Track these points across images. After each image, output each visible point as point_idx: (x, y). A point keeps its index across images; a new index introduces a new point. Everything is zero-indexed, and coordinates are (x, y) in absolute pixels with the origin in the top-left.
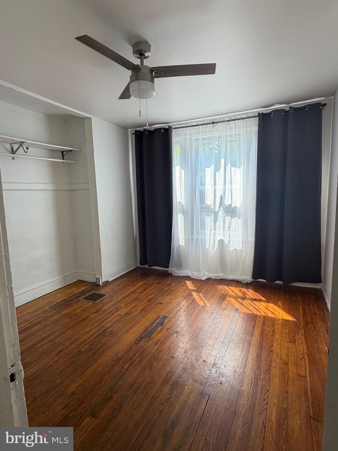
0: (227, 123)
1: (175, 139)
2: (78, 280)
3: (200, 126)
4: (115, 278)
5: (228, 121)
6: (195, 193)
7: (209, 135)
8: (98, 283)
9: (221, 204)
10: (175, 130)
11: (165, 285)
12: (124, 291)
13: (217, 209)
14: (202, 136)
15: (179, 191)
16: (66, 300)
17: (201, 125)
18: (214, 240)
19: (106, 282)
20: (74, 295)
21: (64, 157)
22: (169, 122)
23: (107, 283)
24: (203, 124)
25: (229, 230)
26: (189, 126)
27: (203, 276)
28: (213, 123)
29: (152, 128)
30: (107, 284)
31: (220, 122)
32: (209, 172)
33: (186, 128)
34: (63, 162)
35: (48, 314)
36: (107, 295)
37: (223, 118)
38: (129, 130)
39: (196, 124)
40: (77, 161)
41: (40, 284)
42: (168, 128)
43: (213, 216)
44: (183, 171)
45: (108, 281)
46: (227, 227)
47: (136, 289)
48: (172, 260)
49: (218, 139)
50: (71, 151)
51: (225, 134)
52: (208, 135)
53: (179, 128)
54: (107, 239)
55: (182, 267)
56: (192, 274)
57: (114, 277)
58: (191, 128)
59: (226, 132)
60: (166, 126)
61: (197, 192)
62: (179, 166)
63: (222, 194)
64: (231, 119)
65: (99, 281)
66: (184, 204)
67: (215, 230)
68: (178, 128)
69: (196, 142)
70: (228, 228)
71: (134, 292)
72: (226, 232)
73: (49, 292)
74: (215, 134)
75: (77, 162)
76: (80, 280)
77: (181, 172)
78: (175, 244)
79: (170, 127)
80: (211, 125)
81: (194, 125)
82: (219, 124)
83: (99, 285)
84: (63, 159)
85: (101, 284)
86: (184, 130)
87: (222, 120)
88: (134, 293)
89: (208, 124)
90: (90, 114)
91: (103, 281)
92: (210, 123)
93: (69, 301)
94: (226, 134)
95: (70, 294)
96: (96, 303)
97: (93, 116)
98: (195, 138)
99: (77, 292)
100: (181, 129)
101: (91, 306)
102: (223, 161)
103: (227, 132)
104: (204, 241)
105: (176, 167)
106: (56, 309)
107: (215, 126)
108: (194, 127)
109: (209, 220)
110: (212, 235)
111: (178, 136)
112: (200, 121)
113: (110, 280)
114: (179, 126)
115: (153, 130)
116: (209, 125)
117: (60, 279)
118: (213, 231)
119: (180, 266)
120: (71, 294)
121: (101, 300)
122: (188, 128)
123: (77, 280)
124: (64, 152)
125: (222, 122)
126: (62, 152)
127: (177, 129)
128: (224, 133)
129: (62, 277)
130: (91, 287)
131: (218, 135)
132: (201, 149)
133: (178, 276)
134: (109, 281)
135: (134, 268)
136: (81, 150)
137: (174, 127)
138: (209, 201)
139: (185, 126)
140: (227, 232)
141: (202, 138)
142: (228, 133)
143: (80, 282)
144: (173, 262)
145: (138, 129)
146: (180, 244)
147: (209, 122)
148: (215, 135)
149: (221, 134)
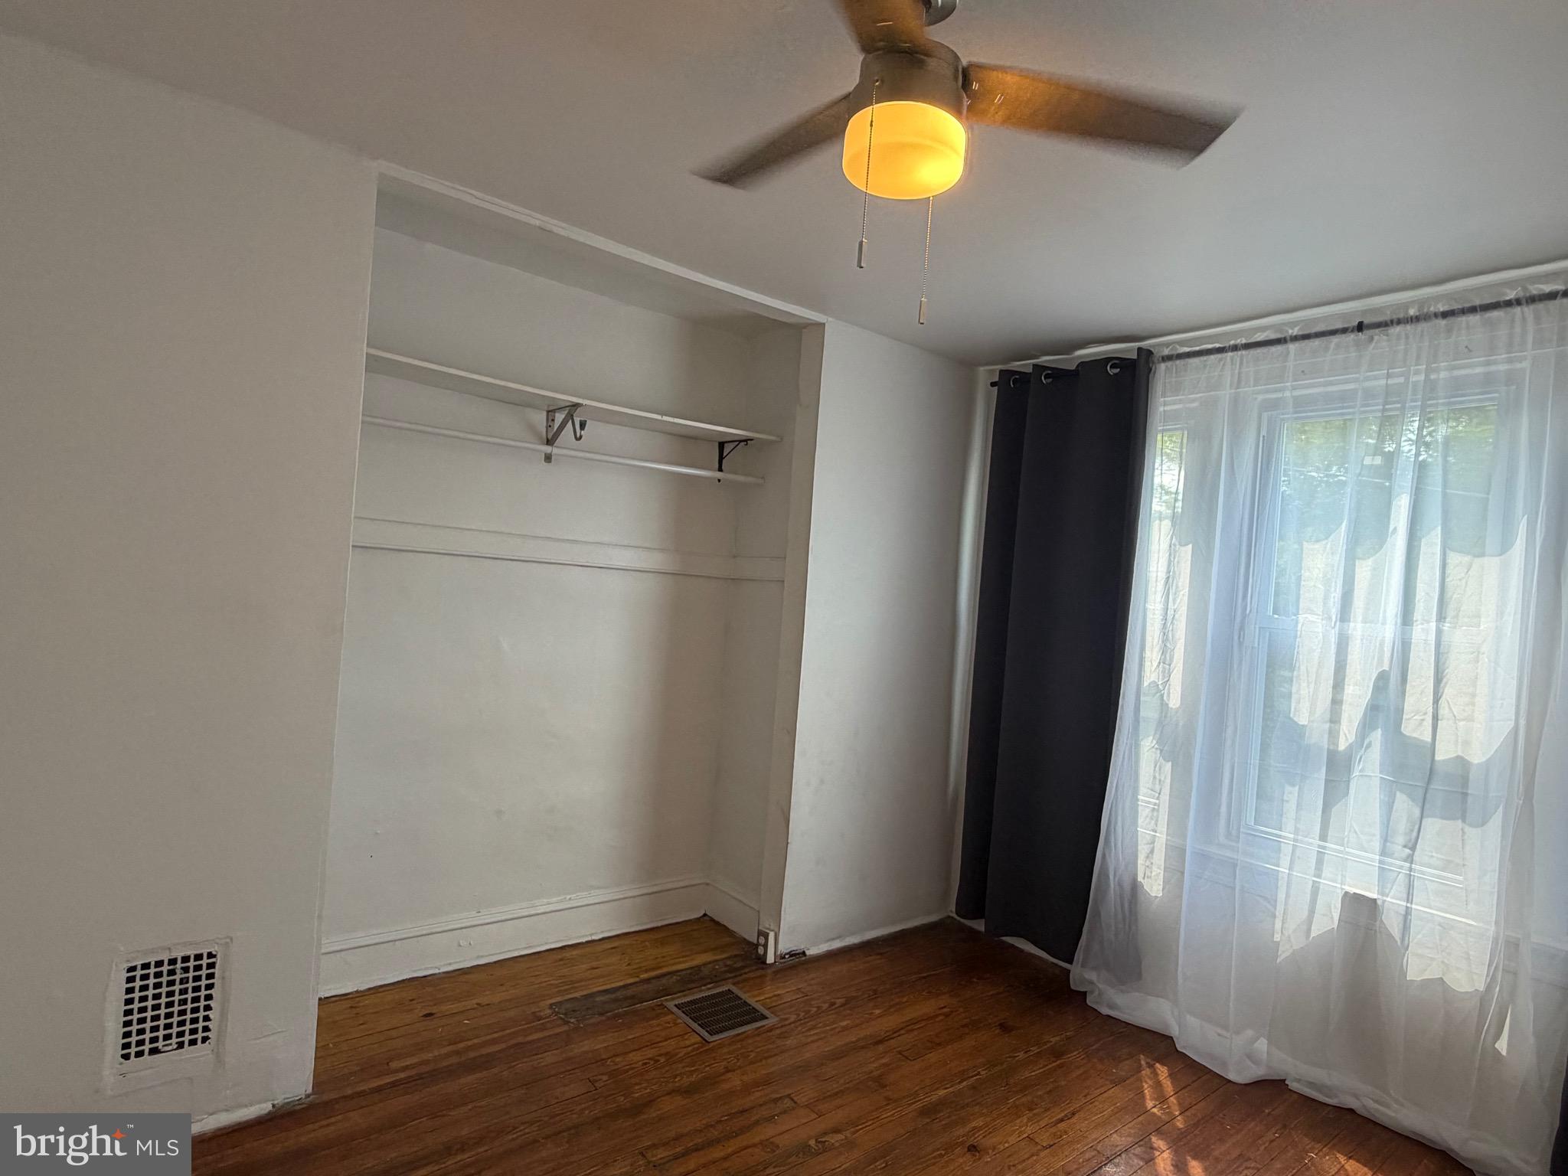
0: (1443, 322)
1: (1165, 405)
2: (705, 915)
3: (1292, 347)
4: (837, 945)
5: (1445, 315)
7: (1331, 384)
8: (761, 950)
10: (1169, 364)
11: (1035, 1050)
12: (844, 1023)
13: (1348, 741)
14: (1294, 388)
16: (619, 994)
17: (1295, 339)
19: (792, 954)
20: (658, 977)
21: (724, 461)
22: (1144, 334)
23: (797, 961)
24: (1306, 337)
25: (1410, 859)
26: (1235, 348)
27: (1239, 1062)
28: (1360, 327)
29: (1073, 358)
30: (793, 967)
31: (1399, 322)
33: (1219, 356)
34: (719, 481)
35: (531, 1034)
36: (772, 1020)
37: (1422, 303)
38: (982, 369)
39: (1273, 336)
40: (763, 478)
41: (561, 901)
42: (1135, 357)
45: (804, 953)
46: (1400, 839)
47: (896, 1032)
49: (1381, 401)
50: (746, 441)
51: (1422, 377)
52: (1327, 384)
53: (1189, 355)
54: (822, 782)
55: (1139, 976)
56: (1184, 1027)
57: (833, 939)
58: (1244, 352)
59: (1428, 372)
60: (1126, 350)
61: (1254, 642)
63: (1385, 667)
64: (1467, 305)
65: (766, 946)
68: (1180, 356)
69: (1265, 415)
70: (1405, 846)
71: (880, 1042)
72: (1391, 864)
73: (589, 939)
74: (1367, 379)
75: (760, 481)
76: (712, 920)
78: (1111, 860)
79: (1146, 355)
80: (1351, 337)
81: (1259, 339)
82: (1396, 330)
83: (761, 960)
84: (720, 469)
85: (770, 959)
86: (1208, 363)
87: (1412, 312)
88: (881, 1048)
89: (1333, 333)
90: (823, 312)
91: (785, 946)
92: (1344, 331)
93: (626, 998)
94: (1433, 377)
95: (646, 971)
96: (712, 1045)
97: (830, 319)
98: (1260, 397)
99: (674, 968)
100: (1195, 361)
101: (685, 1051)
102: (1402, 504)
103: (1437, 370)
106: (568, 1022)
107: (1371, 339)
108: (1259, 351)
111: (1177, 389)
112: (1293, 324)
113: (812, 951)
114: (1187, 349)
115: (1074, 368)
116: (1335, 340)
117: (634, 897)
119: (1128, 970)
120: (653, 969)
121: (738, 1035)
122: (1230, 354)
123: (702, 914)
124: (726, 445)
125: (1416, 319)
126: (722, 445)
127: (1178, 362)
128: (1417, 373)
129: (645, 891)
130: (729, 963)
131: (1383, 382)
133: (1109, 1016)
134: (808, 953)
135: (934, 918)
136: (778, 439)
137: (1166, 352)
139: (1217, 345)
140: (1397, 864)
141: (1293, 397)
142: (1443, 375)
143: (709, 926)
145: (1016, 365)
147: (1339, 326)
148: (1367, 384)
149: (1401, 380)
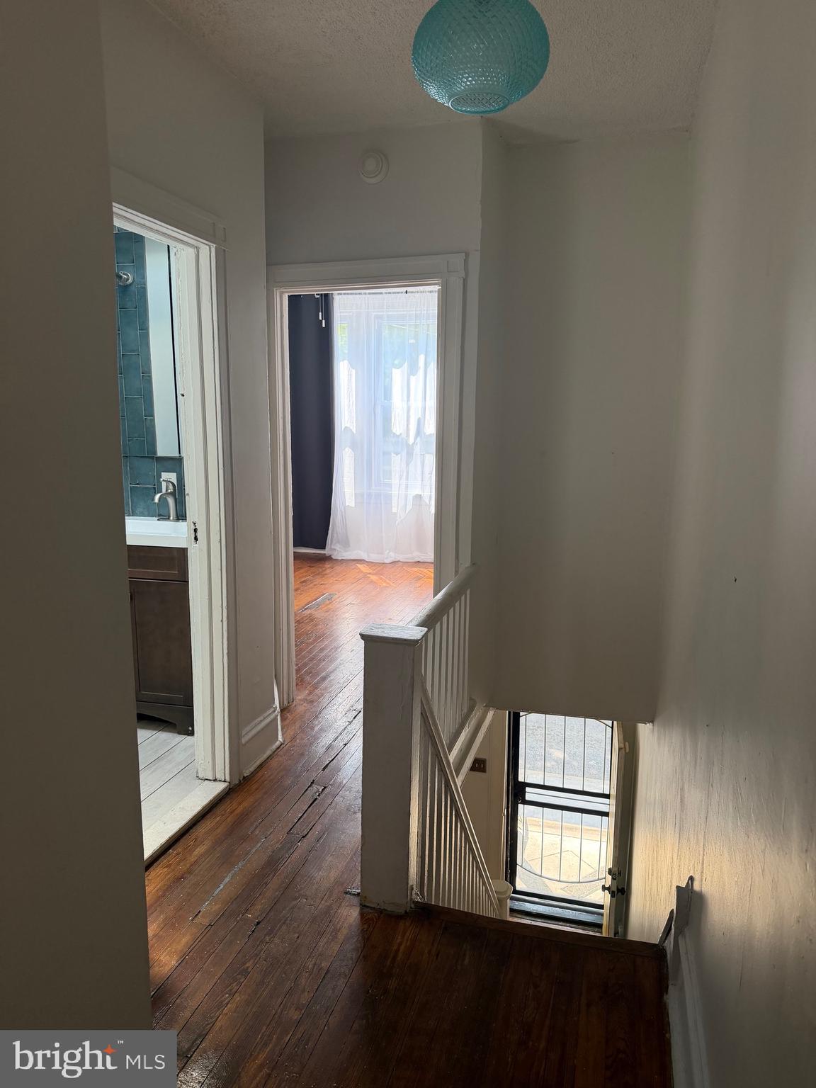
1: (340, 313)
6: (374, 413)
7: (400, 311)
9: (418, 433)
10: (340, 296)
13: (411, 441)
14: (387, 311)
15: (346, 408)
18: (406, 496)
27: (387, 558)
28: (407, 291)
31: (418, 292)
32: (398, 376)
33: (359, 295)
43: (404, 453)
44: (354, 371)
48: (333, 531)
49: (415, 319)
51: (426, 312)
52: (397, 311)
55: (349, 546)
56: (368, 556)
58: (368, 295)
61: (379, 410)
62: (346, 362)
63: (420, 416)
66: (355, 432)
67: (407, 479)
69: (377, 321)
70: (429, 474)
72: (426, 482)
74: (410, 311)
77: (350, 375)
78: (338, 502)
80: (405, 294)
82: (417, 295)
86: (355, 298)
92: (401, 292)
94: (429, 312)
98: (375, 314)
102: (422, 359)
104: (389, 498)
105: (341, 363)
107: (410, 296)
109: (397, 462)
110: (403, 487)
111: (344, 308)
116: (399, 294)
118: (404, 481)
119: (346, 544)
122: (363, 295)
125: (422, 292)
131: (414, 312)
132: (386, 333)
133: (343, 559)
138: (398, 428)
144: (335, 535)
146: (347, 504)
